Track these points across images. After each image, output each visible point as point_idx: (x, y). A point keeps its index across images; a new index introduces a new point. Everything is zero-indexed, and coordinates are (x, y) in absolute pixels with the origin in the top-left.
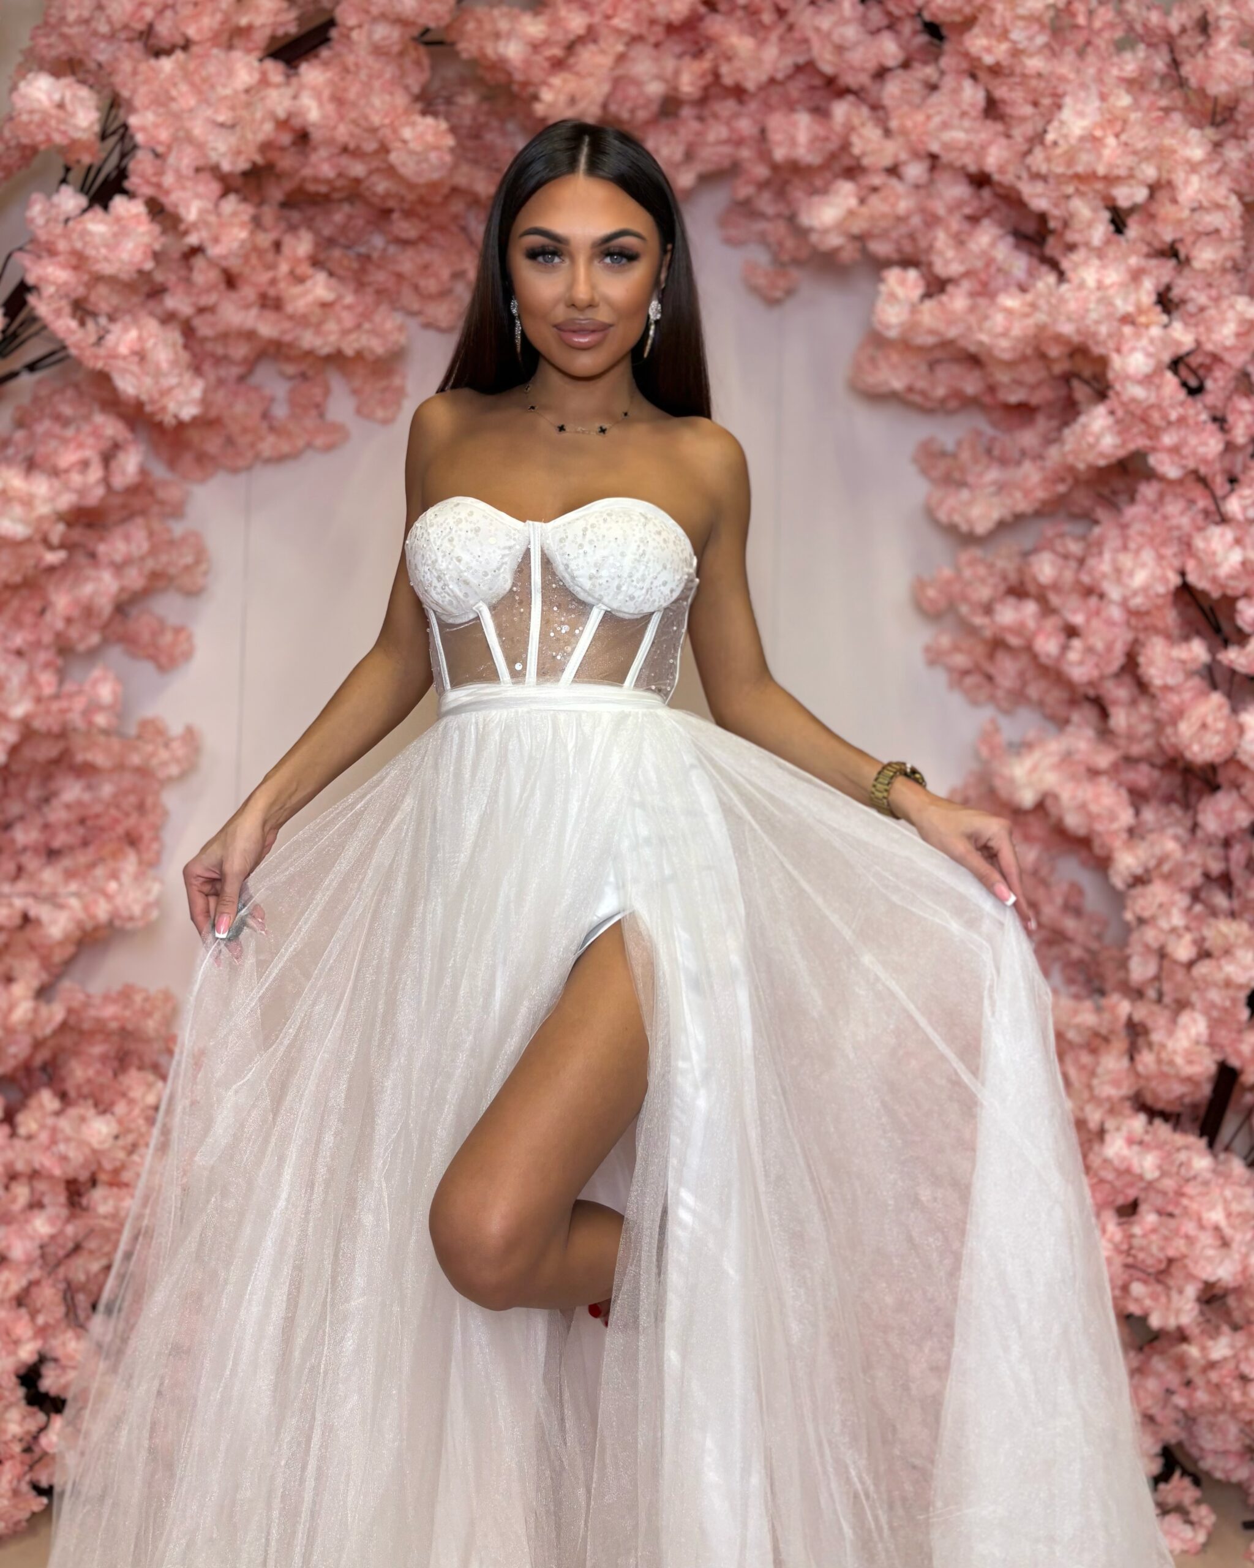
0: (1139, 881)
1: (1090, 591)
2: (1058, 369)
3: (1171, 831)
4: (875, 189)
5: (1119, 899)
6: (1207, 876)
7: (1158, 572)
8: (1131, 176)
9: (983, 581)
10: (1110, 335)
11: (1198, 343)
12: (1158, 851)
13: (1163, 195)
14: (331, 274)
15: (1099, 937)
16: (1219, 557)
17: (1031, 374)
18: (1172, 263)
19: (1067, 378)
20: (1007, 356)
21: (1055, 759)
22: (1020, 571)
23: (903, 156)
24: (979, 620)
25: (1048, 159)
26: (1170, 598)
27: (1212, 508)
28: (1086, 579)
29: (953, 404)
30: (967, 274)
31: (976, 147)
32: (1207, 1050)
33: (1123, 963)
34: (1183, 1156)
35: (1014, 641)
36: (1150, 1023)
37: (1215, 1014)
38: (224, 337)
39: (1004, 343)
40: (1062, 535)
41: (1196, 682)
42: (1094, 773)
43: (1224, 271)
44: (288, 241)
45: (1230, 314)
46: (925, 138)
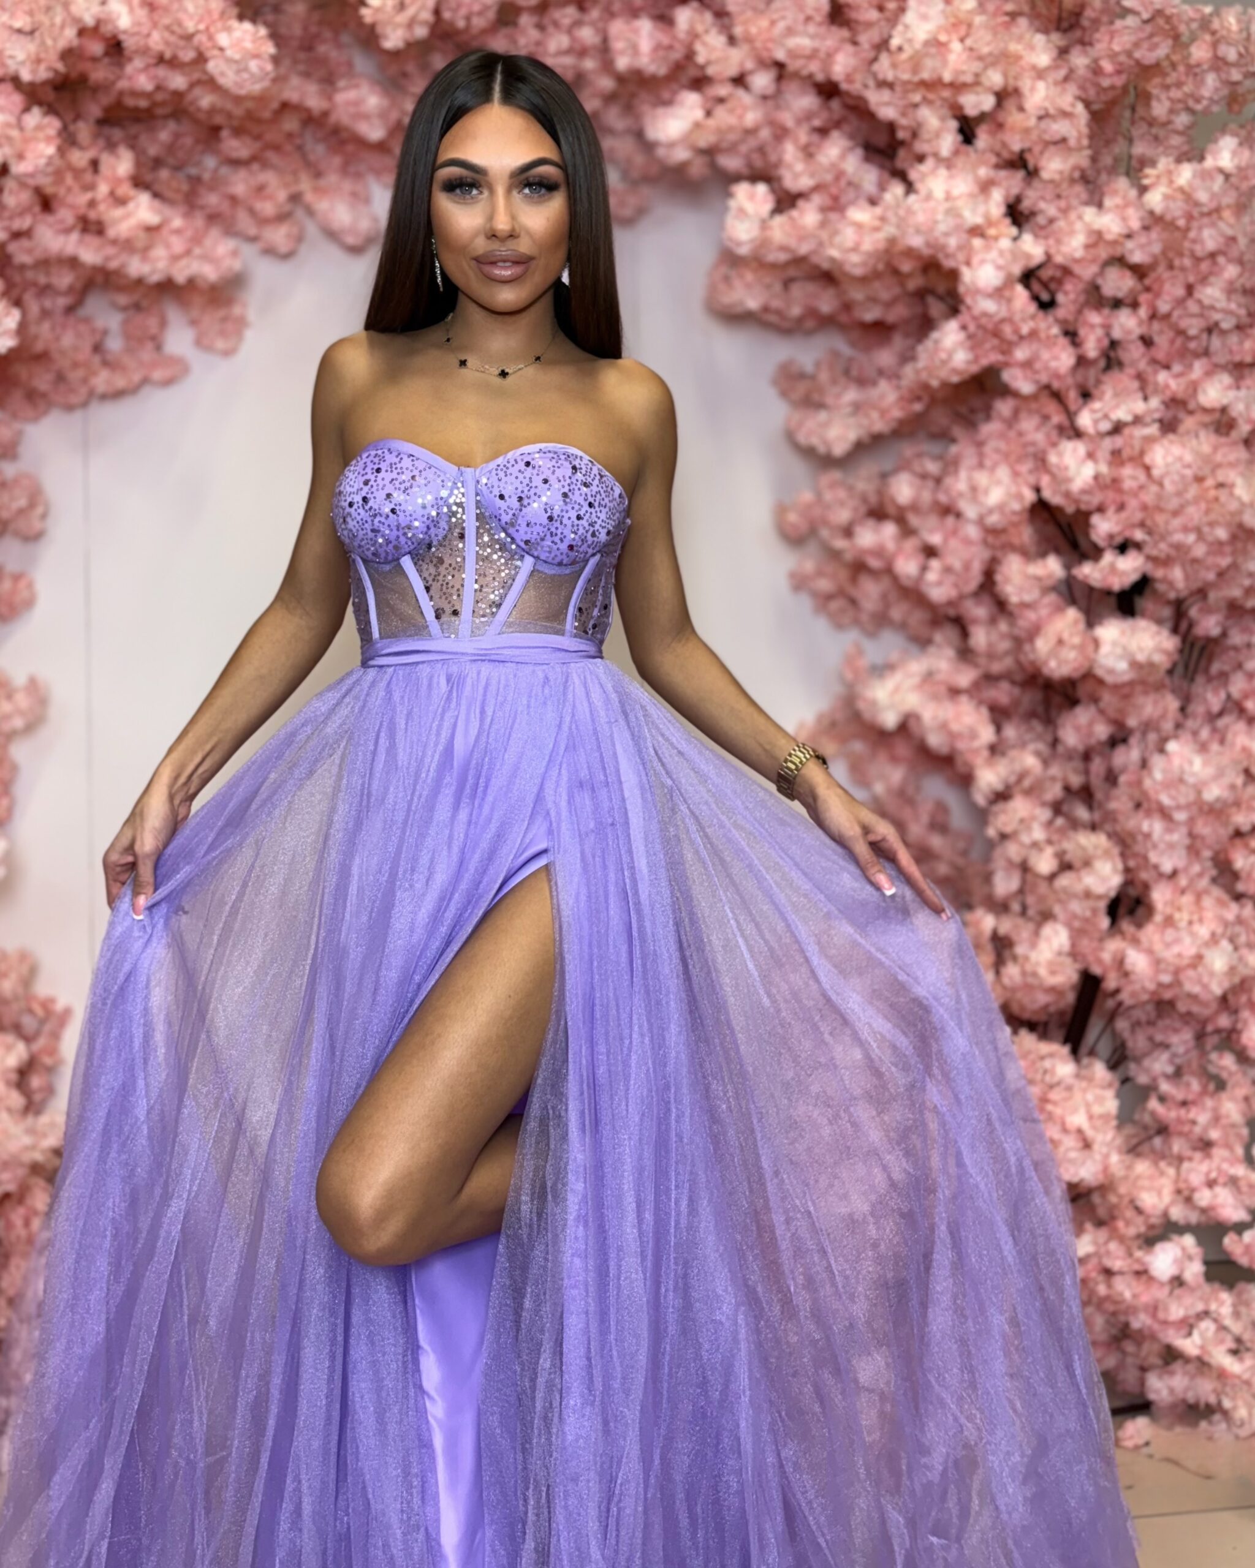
0: (1002, 796)
1: (948, 510)
2: (912, 284)
3: (1032, 747)
4: (721, 100)
5: (982, 816)
6: (1067, 789)
7: (1013, 489)
8: (976, 83)
9: (842, 504)
10: (960, 248)
11: (1049, 257)
12: (1017, 767)
13: (1010, 104)
14: (156, 195)
15: (965, 853)
16: (1071, 472)
17: (885, 291)
18: (1020, 174)
19: (921, 295)
20: (858, 272)
21: (916, 680)
22: (880, 493)
23: (749, 65)
24: (840, 543)
25: (894, 66)
26: (1026, 516)
27: (1066, 423)
28: (943, 498)
29: (810, 324)
30: (817, 188)
31: (822, 55)
32: (1068, 961)
33: (988, 878)
34: (1047, 1064)
35: (874, 563)
36: (1015, 937)
37: (1077, 924)
38: (45, 263)
39: (855, 258)
40: (919, 455)
41: (1052, 598)
42: (954, 692)
43: (1072, 181)
44: (106, 159)
45: (1079, 226)
46: (770, 45)
